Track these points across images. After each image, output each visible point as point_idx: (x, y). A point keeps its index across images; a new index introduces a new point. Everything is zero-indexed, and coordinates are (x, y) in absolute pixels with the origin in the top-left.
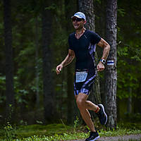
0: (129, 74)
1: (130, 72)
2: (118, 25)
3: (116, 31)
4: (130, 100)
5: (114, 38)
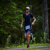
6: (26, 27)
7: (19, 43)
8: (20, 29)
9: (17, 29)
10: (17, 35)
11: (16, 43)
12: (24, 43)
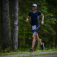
0: (24, 28)
1: (24, 27)
2: (19, 6)
3: (18, 9)
4: (24, 39)
5: (17, 12)
6: (32, 27)
7: (50, 47)
8: (50, 33)
9: (48, 33)
10: (48, 39)
11: (47, 47)
12: (55, 47)
